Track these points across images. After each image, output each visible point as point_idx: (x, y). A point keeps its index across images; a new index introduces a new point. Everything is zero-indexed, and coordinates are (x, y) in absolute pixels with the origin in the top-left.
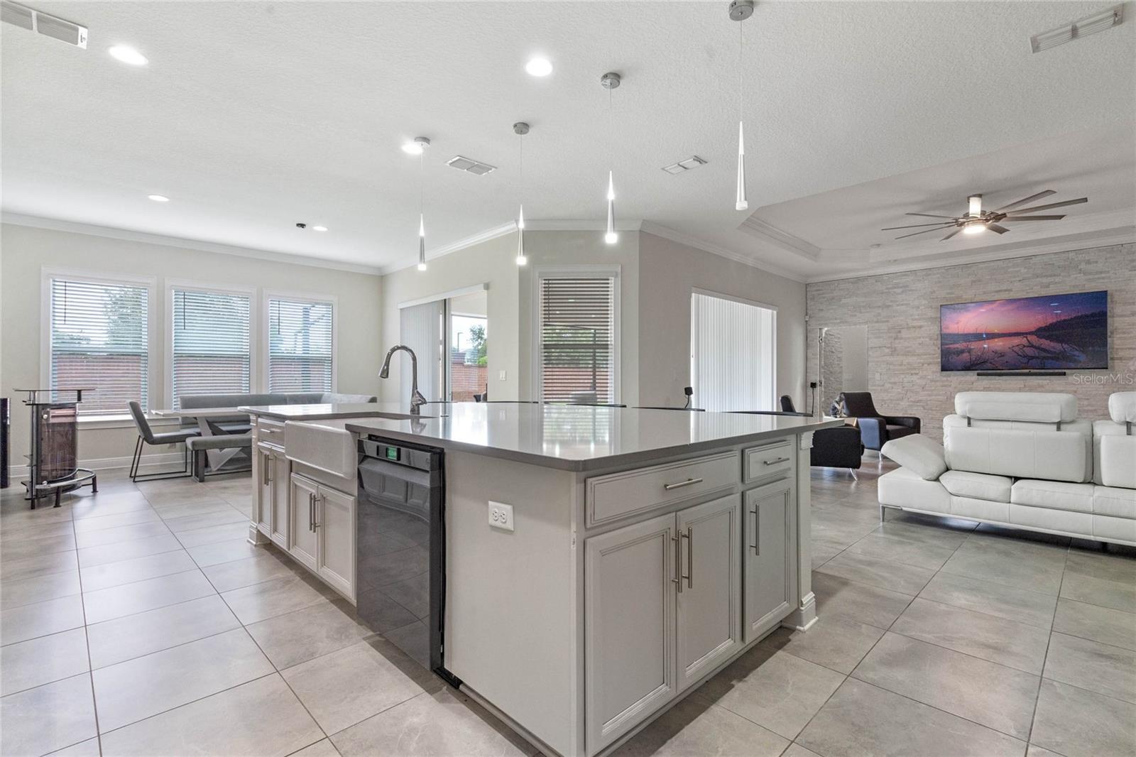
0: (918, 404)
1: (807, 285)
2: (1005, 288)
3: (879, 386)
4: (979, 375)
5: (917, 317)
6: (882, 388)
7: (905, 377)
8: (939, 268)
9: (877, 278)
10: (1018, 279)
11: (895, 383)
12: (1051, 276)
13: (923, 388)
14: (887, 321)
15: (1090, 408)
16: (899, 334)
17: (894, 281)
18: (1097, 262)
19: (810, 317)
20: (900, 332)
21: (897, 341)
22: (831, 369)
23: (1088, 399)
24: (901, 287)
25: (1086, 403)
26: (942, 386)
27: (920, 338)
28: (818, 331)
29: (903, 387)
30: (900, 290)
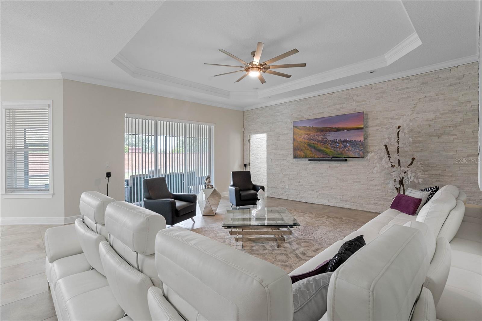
0: (287, 176)
1: (244, 112)
2: (321, 112)
3: (271, 166)
4: (309, 160)
5: (286, 128)
7: (281, 161)
8: (294, 101)
9: (270, 107)
10: (327, 106)
11: (277, 165)
12: (341, 104)
13: (288, 167)
14: (274, 131)
15: (358, 180)
16: (279, 138)
17: (277, 109)
18: (360, 95)
19: (244, 129)
20: (279, 136)
21: (278, 141)
22: (257, 157)
23: (357, 175)
24: (280, 112)
25: (356, 177)
26: (296, 166)
28: (248, 136)
29: (281, 167)
30: (278, 114)
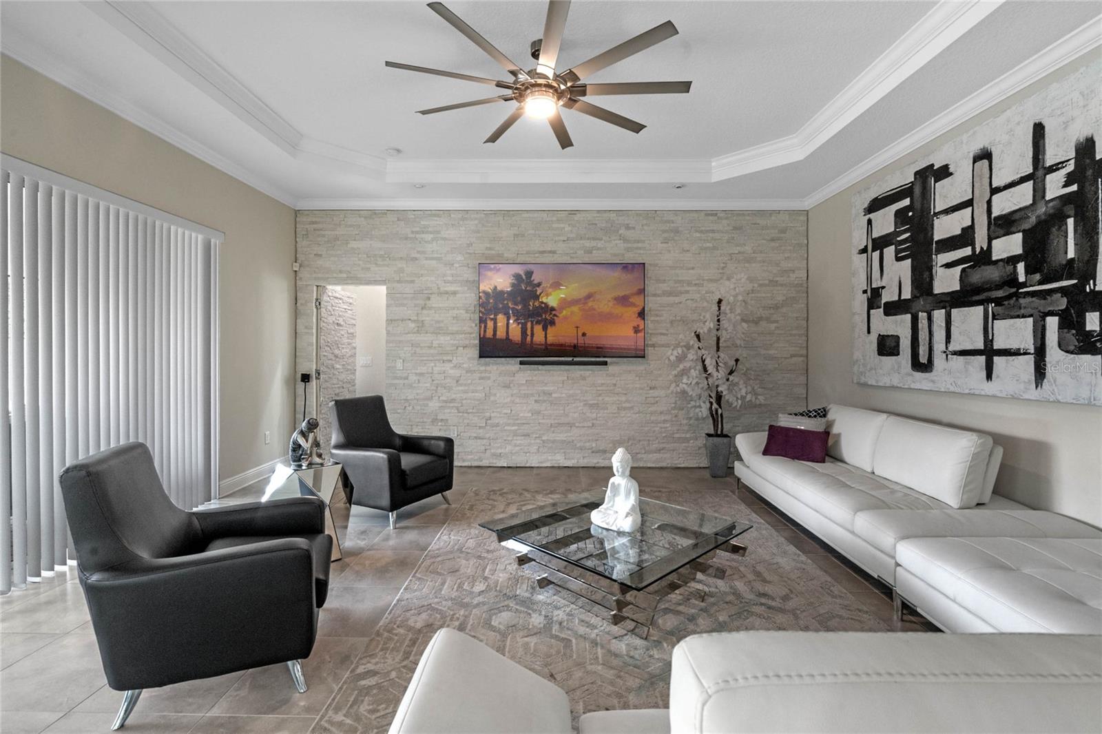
0: (452, 405)
1: (297, 213)
2: (549, 249)
3: (401, 378)
4: (521, 363)
5: (450, 278)
6: (406, 381)
7: (435, 366)
8: (477, 212)
9: (401, 215)
10: (562, 238)
11: (421, 374)
12: (594, 239)
13: (457, 381)
14: (412, 282)
15: (627, 405)
16: (427, 302)
17: (422, 223)
18: (634, 228)
19: (300, 266)
20: (429, 299)
21: (425, 312)
22: (336, 352)
23: (626, 394)
24: (431, 233)
25: (624, 399)
26: (481, 378)
27: (454, 308)
28: (315, 288)
29: (433, 381)
30: (429, 237)
